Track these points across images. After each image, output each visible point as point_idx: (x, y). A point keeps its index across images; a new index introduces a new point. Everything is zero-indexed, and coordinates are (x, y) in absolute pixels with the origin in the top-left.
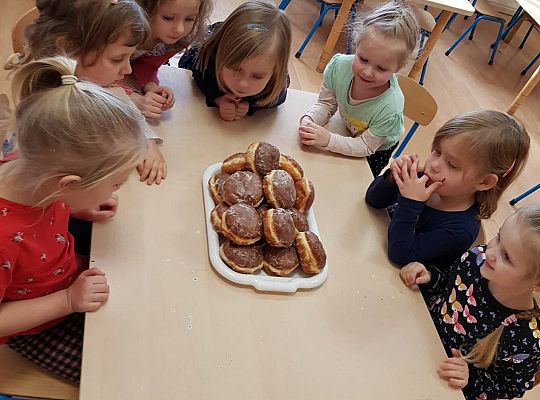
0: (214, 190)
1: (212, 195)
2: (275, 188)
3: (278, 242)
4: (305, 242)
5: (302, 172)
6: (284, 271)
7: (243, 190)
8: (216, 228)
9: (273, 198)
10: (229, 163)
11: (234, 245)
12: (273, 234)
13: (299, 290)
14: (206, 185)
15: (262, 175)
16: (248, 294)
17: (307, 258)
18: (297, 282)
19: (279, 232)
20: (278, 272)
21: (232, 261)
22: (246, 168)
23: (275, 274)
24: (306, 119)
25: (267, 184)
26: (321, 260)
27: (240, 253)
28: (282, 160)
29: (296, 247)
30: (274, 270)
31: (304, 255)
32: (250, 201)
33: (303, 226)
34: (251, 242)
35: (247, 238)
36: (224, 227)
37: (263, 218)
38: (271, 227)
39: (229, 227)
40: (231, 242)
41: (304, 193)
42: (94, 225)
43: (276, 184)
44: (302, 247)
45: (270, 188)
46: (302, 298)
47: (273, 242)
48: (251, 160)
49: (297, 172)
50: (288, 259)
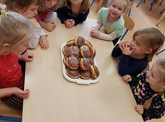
0: (64, 52)
1: (63, 53)
2: (83, 51)
3: (84, 69)
4: (93, 69)
5: (92, 46)
6: (86, 78)
7: (73, 52)
8: (65, 64)
9: (83, 55)
10: (69, 43)
11: (70, 69)
12: (83, 66)
13: (91, 84)
14: (61, 50)
15: (79, 47)
16: (75, 85)
17: (93, 74)
18: (90, 81)
19: (84, 65)
20: (84, 78)
21: (70, 75)
22: (74, 45)
23: (83, 79)
24: (93, 28)
25: (81, 50)
26: (98, 74)
27: (72, 72)
28: (86, 42)
29: (90, 70)
30: (83, 77)
31: (92, 72)
32: (75, 56)
33: (92, 63)
34: (76, 68)
35: (75, 67)
36: (67, 64)
37: (80, 61)
38: (82, 64)
39: (69, 64)
40: (69, 69)
41: (92, 53)
42: (26, 63)
43: (84, 50)
45: (82, 51)
46: (92, 86)
47: (83, 69)
48: (76, 42)
49: (90, 46)
50: (87, 74)
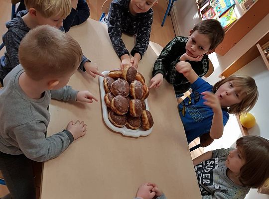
0: (106, 86)
1: (105, 88)
2: (135, 90)
3: (135, 115)
4: (146, 116)
6: (135, 128)
7: (121, 89)
8: (107, 105)
9: (134, 94)
10: (113, 73)
11: (116, 114)
12: (134, 112)
13: (140, 136)
14: (102, 82)
15: (130, 82)
16: (119, 137)
17: (146, 123)
19: (137, 111)
20: (133, 127)
21: (114, 121)
22: (121, 77)
23: (131, 128)
25: (132, 87)
26: (151, 124)
27: (118, 118)
28: (138, 75)
29: (142, 118)
31: (144, 121)
32: (124, 95)
33: (144, 108)
34: (124, 114)
35: (123, 112)
36: (112, 105)
37: (130, 103)
38: (133, 108)
39: (115, 106)
40: (114, 113)
41: (146, 92)
43: (137, 88)
44: (145, 118)
45: (133, 89)
46: (142, 140)
47: (133, 115)
48: (125, 74)
49: (143, 81)
50: (136, 123)
